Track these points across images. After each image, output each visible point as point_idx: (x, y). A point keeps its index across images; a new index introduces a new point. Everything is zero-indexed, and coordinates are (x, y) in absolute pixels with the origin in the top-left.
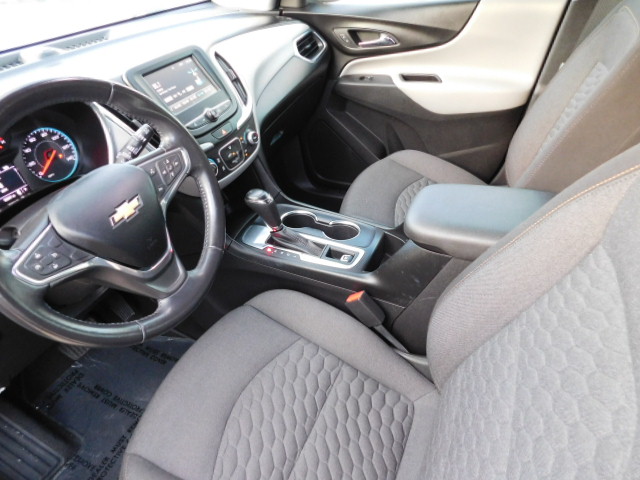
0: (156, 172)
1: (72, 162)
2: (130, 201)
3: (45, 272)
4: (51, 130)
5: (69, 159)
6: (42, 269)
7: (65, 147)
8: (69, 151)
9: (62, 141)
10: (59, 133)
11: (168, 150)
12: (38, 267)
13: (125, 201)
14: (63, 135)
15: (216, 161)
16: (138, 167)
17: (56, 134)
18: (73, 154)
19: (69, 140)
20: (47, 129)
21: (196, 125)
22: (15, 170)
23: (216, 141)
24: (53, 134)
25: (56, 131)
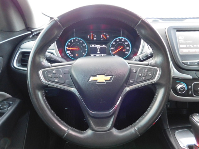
0: (136, 72)
1: (127, 54)
2: (106, 76)
3: (51, 79)
4: (127, 40)
5: (126, 53)
6: (51, 77)
7: (128, 48)
8: (128, 50)
9: (128, 46)
10: (129, 42)
11: (151, 66)
12: (50, 75)
13: (104, 74)
14: (130, 43)
15: (188, 87)
16: (129, 65)
17: (128, 42)
18: (129, 52)
19: (131, 46)
20: (125, 39)
21: (189, 63)
22: (106, 48)
23: (196, 77)
24: (127, 42)
25: (128, 41)
